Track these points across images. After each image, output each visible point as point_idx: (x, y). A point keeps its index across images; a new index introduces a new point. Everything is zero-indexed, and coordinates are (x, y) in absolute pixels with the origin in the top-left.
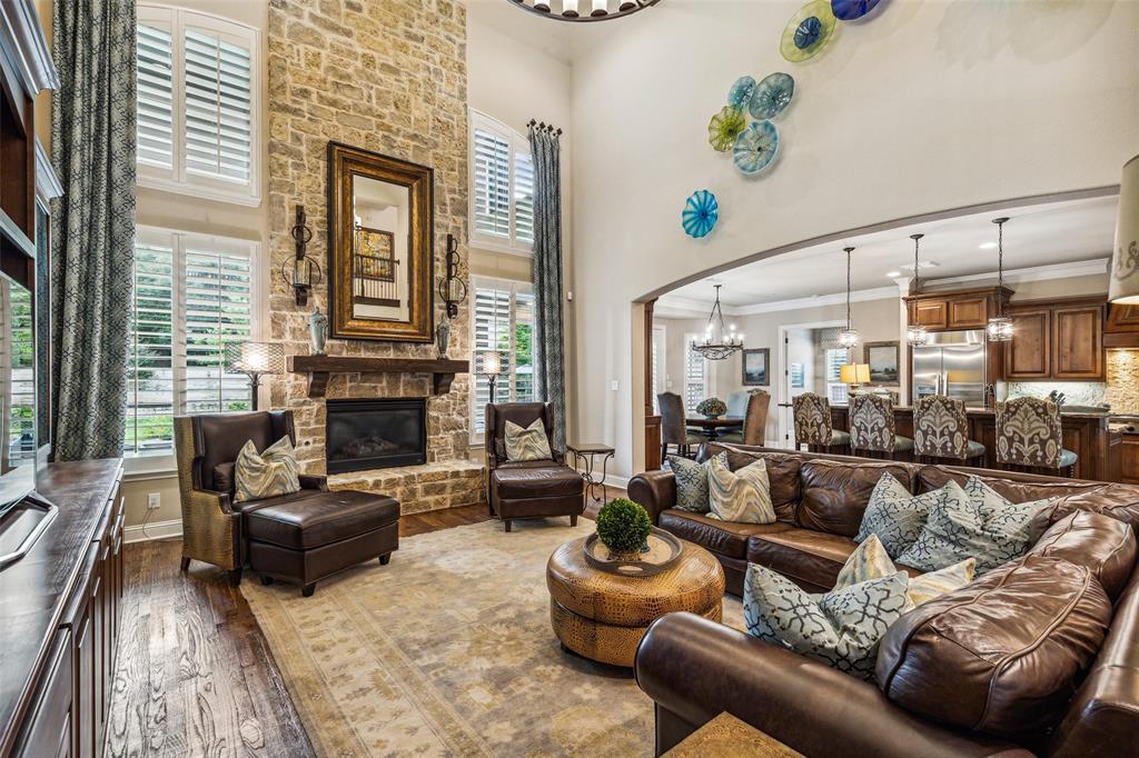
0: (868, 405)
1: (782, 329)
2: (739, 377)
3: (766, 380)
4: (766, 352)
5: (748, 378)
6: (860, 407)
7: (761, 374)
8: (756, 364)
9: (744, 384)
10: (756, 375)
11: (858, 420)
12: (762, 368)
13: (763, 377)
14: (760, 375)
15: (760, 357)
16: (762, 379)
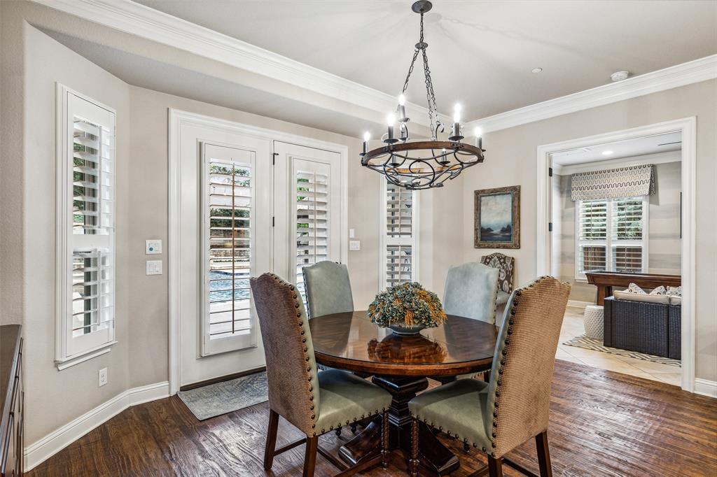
2: (470, 234)
3: (514, 239)
4: (515, 192)
5: (484, 236)
8: (496, 214)
9: (478, 246)
10: (496, 231)
12: (507, 219)
13: (510, 235)
14: (503, 230)
15: (505, 202)
16: (509, 239)
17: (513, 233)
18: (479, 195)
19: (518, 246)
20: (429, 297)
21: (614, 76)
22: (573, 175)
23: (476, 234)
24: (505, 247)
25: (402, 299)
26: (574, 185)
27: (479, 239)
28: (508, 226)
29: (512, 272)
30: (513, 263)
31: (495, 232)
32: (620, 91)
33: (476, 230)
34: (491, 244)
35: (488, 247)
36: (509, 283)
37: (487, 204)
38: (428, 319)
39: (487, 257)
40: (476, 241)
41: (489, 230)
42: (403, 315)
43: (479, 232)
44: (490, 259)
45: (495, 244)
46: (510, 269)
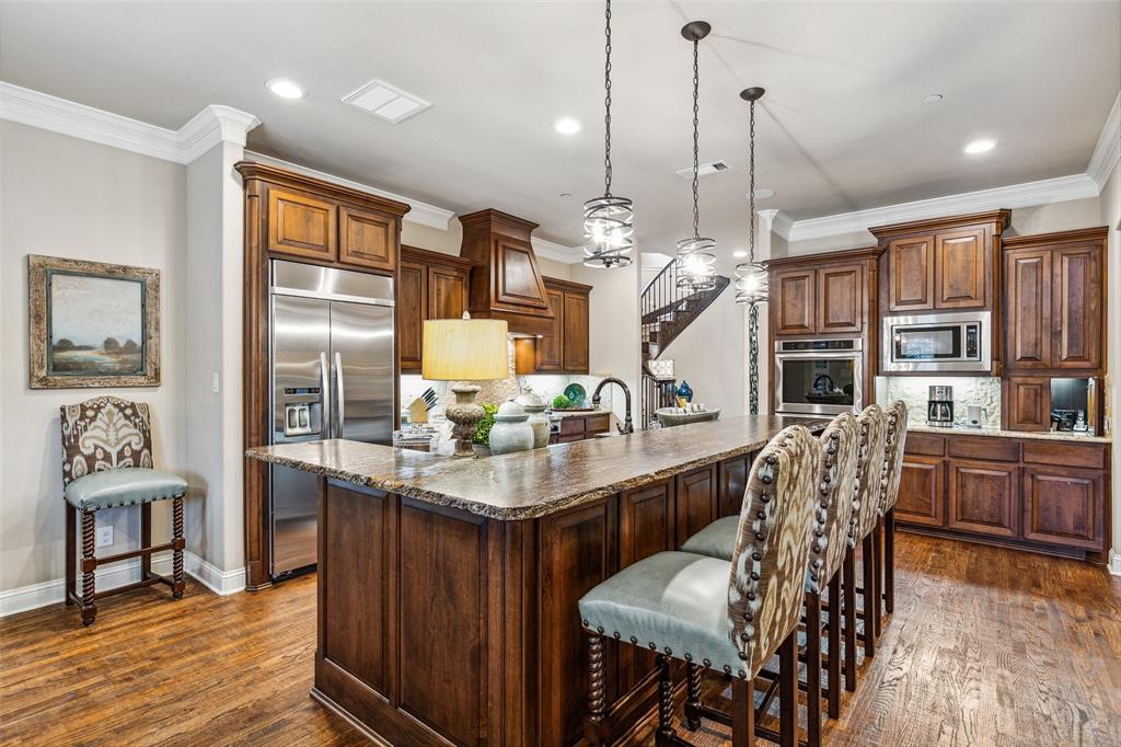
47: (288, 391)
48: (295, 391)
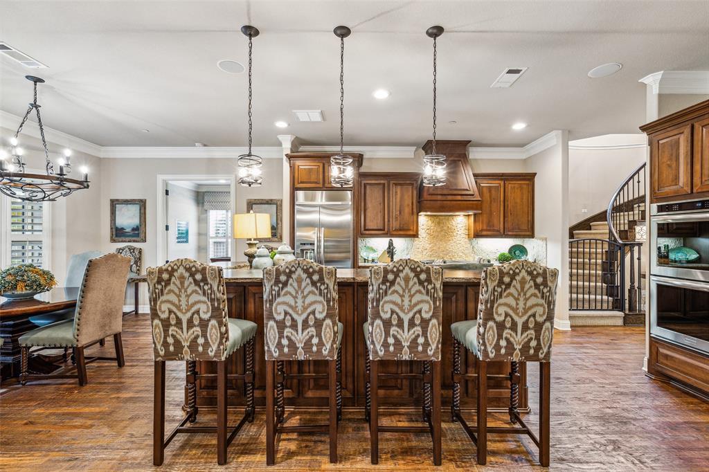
0: (299, 281)
1: (161, 178)
3: (142, 235)
4: (142, 204)
6: (285, 284)
7: (136, 229)
8: (127, 218)
9: (113, 240)
11: (281, 309)
13: (138, 233)
14: (133, 229)
15: (134, 210)
16: (138, 235)
17: (141, 231)
18: (114, 203)
19: (144, 241)
20: (41, 272)
21: (196, 144)
22: (206, 192)
23: (112, 232)
24: (134, 241)
25: (15, 275)
26: (206, 198)
27: (114, 236)
28: (137, 227)
29: (140, 259)
30: (140, 252)
31: (127, 230)
32: (198, 152)
33: (111, 229)
34: (124, 239)
35: (122, 241)
36: (137, 266)
37: (121, 210)
38: (39, 285)
39: (120, 249)
40: (111, 238)
41: (123, 229)
42: (16, 285)
43: (114, 230)
44: (123, 250)
45: (127, 239)
46: (138, 256)
47: (301, 244)
48: (304, 244)
